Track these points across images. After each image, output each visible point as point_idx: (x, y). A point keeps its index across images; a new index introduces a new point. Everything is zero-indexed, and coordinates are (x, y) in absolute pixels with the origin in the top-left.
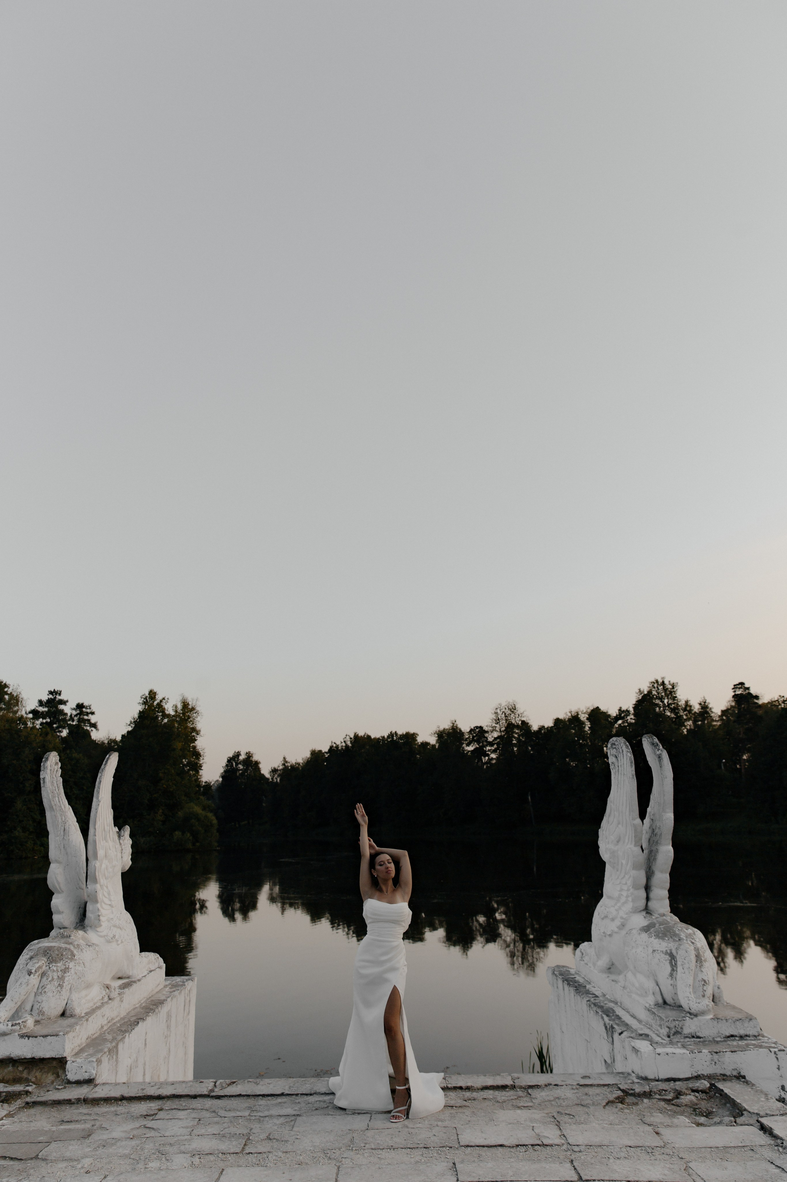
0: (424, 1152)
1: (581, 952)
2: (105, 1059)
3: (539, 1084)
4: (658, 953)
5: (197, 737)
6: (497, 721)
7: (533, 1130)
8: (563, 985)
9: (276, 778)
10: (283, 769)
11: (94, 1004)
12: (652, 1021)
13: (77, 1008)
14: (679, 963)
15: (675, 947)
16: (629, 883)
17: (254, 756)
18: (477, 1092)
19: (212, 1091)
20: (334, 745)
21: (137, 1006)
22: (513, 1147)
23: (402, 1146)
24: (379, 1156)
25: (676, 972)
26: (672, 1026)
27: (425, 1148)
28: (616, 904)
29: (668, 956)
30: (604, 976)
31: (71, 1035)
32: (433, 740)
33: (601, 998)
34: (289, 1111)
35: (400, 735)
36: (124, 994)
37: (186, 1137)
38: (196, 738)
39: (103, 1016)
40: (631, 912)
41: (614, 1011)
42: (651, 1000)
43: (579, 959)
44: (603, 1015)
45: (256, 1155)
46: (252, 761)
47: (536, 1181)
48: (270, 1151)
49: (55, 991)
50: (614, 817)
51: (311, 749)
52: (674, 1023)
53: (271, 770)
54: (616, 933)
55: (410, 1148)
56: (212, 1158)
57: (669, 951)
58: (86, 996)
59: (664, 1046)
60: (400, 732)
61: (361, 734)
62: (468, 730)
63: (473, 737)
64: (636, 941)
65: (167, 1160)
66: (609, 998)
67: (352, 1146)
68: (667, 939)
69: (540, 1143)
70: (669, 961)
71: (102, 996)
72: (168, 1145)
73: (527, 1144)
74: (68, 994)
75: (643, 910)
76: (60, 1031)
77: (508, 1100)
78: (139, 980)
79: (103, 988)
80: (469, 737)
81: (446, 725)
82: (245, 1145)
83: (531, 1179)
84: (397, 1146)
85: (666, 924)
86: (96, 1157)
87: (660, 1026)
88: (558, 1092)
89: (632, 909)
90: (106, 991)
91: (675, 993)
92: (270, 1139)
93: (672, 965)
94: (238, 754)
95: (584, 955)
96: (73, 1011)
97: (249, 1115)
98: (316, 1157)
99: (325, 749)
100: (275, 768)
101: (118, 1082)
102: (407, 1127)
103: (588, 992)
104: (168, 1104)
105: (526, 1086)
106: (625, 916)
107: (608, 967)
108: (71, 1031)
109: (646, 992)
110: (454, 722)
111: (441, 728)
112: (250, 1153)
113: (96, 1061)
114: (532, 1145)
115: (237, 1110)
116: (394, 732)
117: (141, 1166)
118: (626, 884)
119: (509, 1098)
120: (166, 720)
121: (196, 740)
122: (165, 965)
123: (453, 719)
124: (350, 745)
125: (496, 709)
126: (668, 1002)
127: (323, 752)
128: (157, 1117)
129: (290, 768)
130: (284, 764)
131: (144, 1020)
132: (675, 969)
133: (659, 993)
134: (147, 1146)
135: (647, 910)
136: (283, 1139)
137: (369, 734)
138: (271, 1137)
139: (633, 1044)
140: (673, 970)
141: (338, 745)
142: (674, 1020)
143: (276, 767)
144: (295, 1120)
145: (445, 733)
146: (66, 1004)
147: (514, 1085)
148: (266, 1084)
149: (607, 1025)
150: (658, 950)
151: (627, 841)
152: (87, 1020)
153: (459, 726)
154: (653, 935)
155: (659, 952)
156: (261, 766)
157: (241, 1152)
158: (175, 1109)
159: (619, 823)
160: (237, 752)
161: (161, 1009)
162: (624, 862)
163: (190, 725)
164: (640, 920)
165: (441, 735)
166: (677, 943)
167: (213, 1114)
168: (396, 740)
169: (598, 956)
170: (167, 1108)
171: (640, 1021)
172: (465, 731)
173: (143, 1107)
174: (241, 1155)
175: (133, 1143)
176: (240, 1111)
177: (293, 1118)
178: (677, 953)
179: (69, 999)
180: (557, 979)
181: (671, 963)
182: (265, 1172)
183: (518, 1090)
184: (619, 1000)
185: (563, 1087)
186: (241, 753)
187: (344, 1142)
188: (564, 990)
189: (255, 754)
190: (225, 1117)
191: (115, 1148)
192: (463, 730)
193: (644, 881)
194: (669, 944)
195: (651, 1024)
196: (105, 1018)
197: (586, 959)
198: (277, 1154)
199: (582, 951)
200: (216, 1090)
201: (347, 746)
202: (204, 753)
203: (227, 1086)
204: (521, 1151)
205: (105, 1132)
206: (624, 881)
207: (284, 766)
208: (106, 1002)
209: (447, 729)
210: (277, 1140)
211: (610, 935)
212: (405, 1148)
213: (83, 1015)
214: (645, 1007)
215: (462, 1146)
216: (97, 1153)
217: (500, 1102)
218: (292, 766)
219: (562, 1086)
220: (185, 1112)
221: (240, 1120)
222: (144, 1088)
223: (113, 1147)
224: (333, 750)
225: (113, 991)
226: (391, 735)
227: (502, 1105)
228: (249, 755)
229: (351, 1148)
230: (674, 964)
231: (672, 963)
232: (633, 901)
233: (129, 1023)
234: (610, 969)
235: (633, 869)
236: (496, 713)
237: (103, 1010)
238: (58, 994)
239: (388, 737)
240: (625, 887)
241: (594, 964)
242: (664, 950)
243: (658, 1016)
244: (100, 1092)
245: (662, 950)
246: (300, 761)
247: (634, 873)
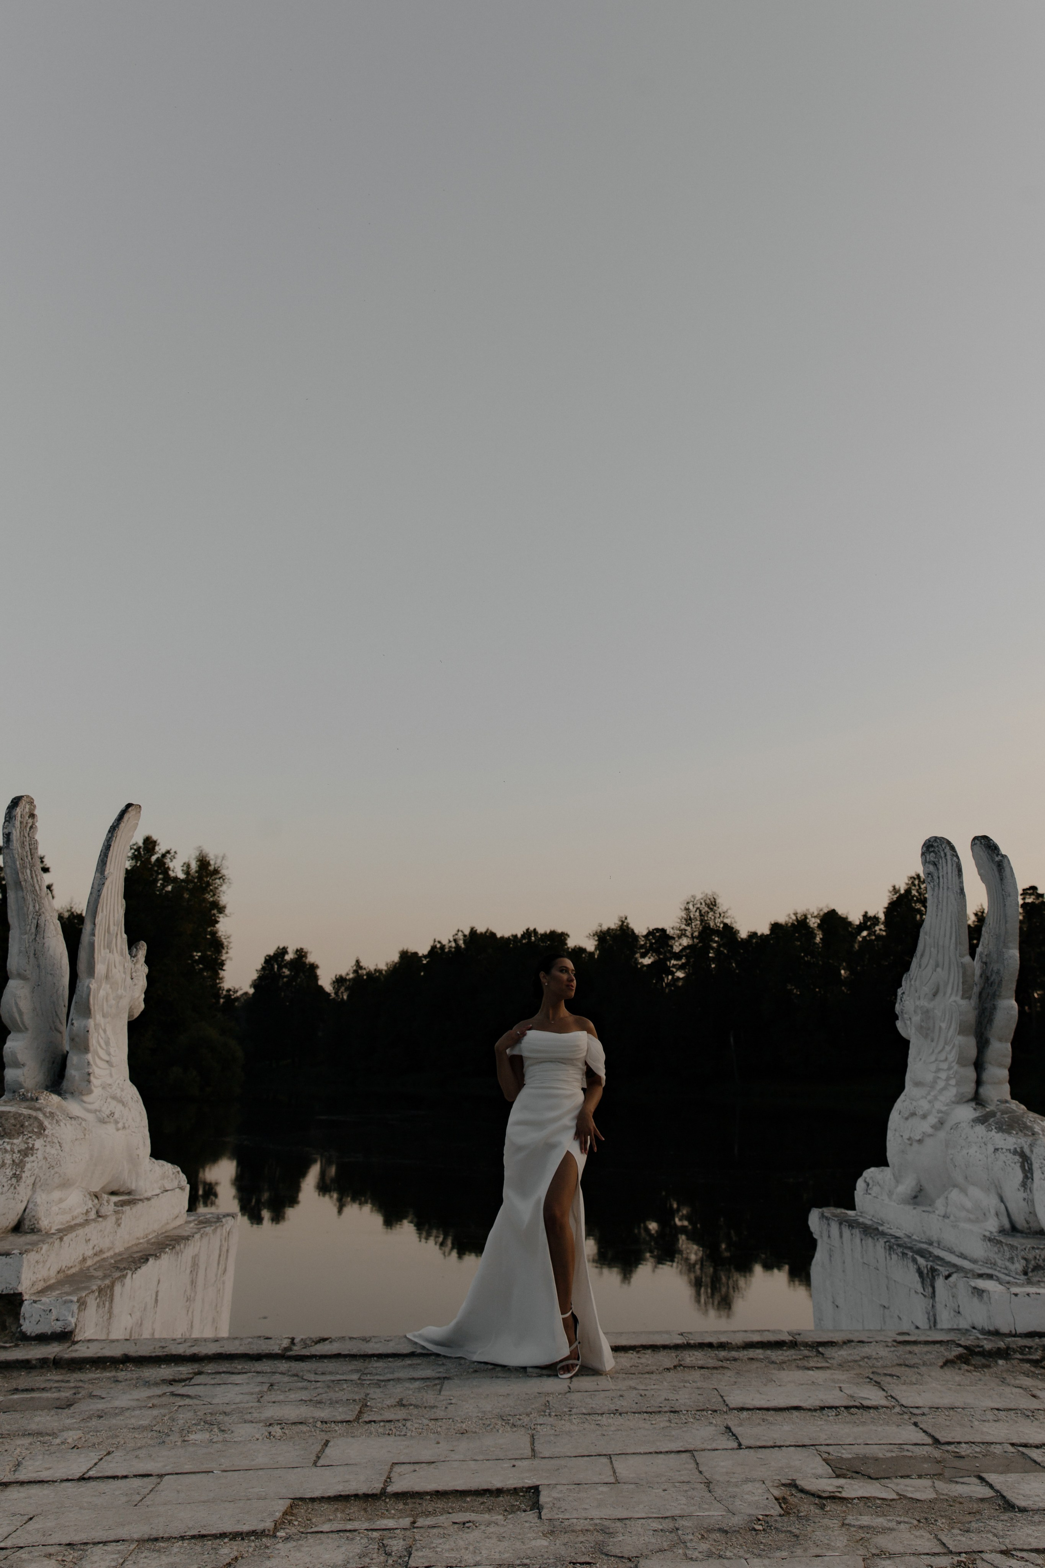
0: (671, 1417)
1: (865, 1181)
2: (92, 1302)
3: (835, 1340)
4: (1003, 1153)
5: (218, 917)
6: (689, 921)
7: (841, 1391)
8: (840, 1229)
9: (342, 993)
10: (353, 979)
11: (73, 1220)
12: (996, 1256)
13: (43, 1218)
14: (1036, 1166)
15: (1028, 1144)
16: (953, 1056)
17: (308, 955)
18: (737, 1351)
19: (287, 1349)
20: (438, 946)
21: (141, 1241)
22: (815, 1410)
23: (634, 1410)
24: (599, 1422)
25: (1030, 1180)
26: (1030, 1256)
27: (672, 1412)
28: (929, 1094)
29: (1017, 1157)
30: (908, 1208)
31: (32, 1256)
32: (590, 945)
33: (906, 1240)
34: (429, 1373)
35: (542, 935)
36: (123, 1213)
37: (251, 1404)
38: (218, 919)
39: (88, 1241)
40: (953, 1102)
41: (930, 1253)
42: (992, 1225)
43: (862, 1193)
44: (915, 1256)
45: (382, 1424)
46: (305, 963)
47: (868, 1444)
48: (406, 1418)
49: (5, 1185)
50: (930, 958)
51: (401, 949)
52: (1033, 1253)
53: (334, 979)
54: (930, 1135)
55: (646, 1412)
56: (304, 1428)
57: (1018, 1150)
58: (61, 1200)
59: (1022, 1285)
60: (541, 931)
61: (481, 929)
62: (645, 933)
63: (651, 944)
64: (967, 1137)
65: (223, 1431)
66: (917, 1238)
67: (548, 1411)
68: (1014, 1132)
69: (858, 1404)
70: (1019, 1164)
71: (86, 1208)
72: (220, 1414)
73: (838, 1405)
74: (29, 1193)
75: (972, 1100)
76: (13, 1249)
77: (789, 1360)
78: (148, 1199)
79: (88, 1196)
80: (646, 943)
81: (611, 923)
82: (360, 1412)
83: (858, 1443)
84: (624, 1410)
85: (1011, 1113)
86: (86, 1429)
87: (1011, 1260)
88: (866, 1350)
89: (956, 1096)
90: (93, 1201)
91: (1030, 1213)
92: (404, 1405)
93: (1025, 1169)
94: (283, 951)
95: (870, 1186)
96: (36, 1222)
97: (359, 1379)
98: (489, 1425)
99: (423, 949)
100: (341, 977)
101: (113, 1337)
102: (635, 1389)
103: (883, 1234)
104: (210, 1368)
105: (813, 1343)
106: (944, 1109)
107: (914, 1194)
108: (33, 1250)
109: (985, 1215)
110: (624, 919)
111: (605, 928)
112: (370, 1422)
113: (78, 1301)
114: (846, 1408)
115: (338, 1373)
116: (532, 929)
117: (175, 1437)
118: (946, 1059)
119: (790, 1358)
120: (169, 888)
121: (217, 922)
122: (188, 1186)
123: (623, 915)
124: (463, 946)
125: (688, 903)
126: (1019, 1226)
127: (420, 955)
128: (193, 1382)
129: (365, 977)
130: (356, 972)
131: (156, 1256)
132: (1029, 1175)
133: (1005, 1213)
134: (181, 1416)
135: (977, 1099)
136: (425, 1404)
137: (494, 931)
138: (404, 1402)
139: (973, 1284)
140: (1026, 1177)
141: (444, 945)
142: (1033, 1248)
143: (344, 974)
144: (442, 1385)
145: (609, 936)
146: (25, 1210)
147: (796, 1342)
148: (383, 1341)
149: (922, 1269)
150: (1002, 1149)
151: (949, 991)
152: (61, 1239)
153: (631, 925)
154: (993, 1127)
155: (1004, 1150)
156: (319, 972)
157: (354, 1421)
158: (224, 1372)
159: (937, 966)
160: (281, 947)
161: (185, 1248)
162: (944, 1025)
163: (209, 897)
164: (967, 1112)
165: (603, 937)
166: (1031, 1138)
167: (296, 1378)
168: (535, 941)
169: (898, 1180)
170: (209, 1371)
171: (974, 1261)
172: (640, 934)
173: (166, 1372)
174: (355, 1424)
175: (155, 1412)
176: (341, 1374)
177: (437, 1382)
178: (1032, 1151)
179: (31, 1200)
180: (829, 1224)
181: (1022, 1167)
182: (405, 1443)
183: (803, 1348)
184: (935, 1238)
185: (872, 1344)
186: (288, 950)
187: (533, 1406)
188: (841, 1236)
189: (311, 952)
190: (318, 1381)
191: (122, 1418)
192: (636, 931)
193: (973, 1053)
194: (1019, 1140)
195: (993, 1261)
196: (91, 1245)
197: (875, 1190)
198: (420, 1422)
199: (867, 1180)
200: (295, 1348)
201: (458, 947)
202: (229, 943)
203: (313, 1344)
204: (830, 1414)
205: (98, 1401)
206: (942, 1057)
207: (355, 975)
208: (93, 1220)
209: (613, 930)
210: (416, 1406)
211: (920, 1141)
212: (640, 1413)
213: (53, 1231)
214: (984, 1236)
215: (734, 1409)
216: (89, 1424)
217: (776, 1363)
218: (369, 974)
219: (871, 1342)
220: (245, 1376)
221: (345, 1386)
222: (165, 1345)
223: (118, 1418)
224: (437, 952)
225: (106, 1204)
226: (528, 934)
227: (781, 1365)
228: (301, 954)
229: (547, 1414)
230: (1027, 1168)
231: (1024, 1166)
232: (958, 1084)
233: (131, 1259)
234: (918, 1197)
235: (959, 1034)
236: (687, 909)
237: (87, 1229)
238: (12, 1189)
239: (523, 936)
240: (945, 1066)
241: (890, 1194)
242: (1012, 1148)
243: (1006, 1244)
244: (82, 1351)
245: (1008, 1148)
246: (383, 967)
247: (960, 1039)
